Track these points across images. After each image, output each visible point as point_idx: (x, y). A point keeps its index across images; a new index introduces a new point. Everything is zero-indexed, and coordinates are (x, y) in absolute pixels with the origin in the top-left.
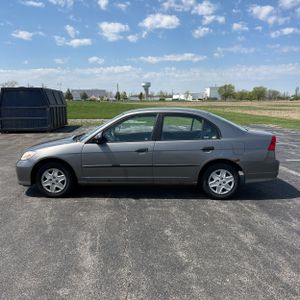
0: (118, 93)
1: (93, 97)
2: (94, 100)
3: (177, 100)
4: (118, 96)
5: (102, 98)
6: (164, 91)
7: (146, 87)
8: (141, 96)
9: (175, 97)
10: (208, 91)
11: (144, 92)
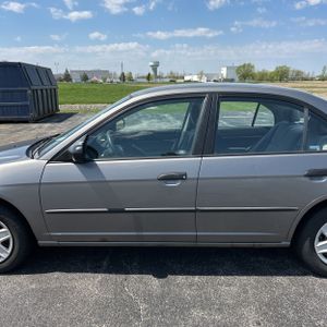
0: (123, 74)
1: (95, 78)
2: (96, 82)
3: (189, 81)
4: (123, 77)
5: (105, 80)
6: (174, 71)
7: (155, 68)
8: (149, 77)
9: (187, 78)
10: (224, 72)
11: (152, 73)
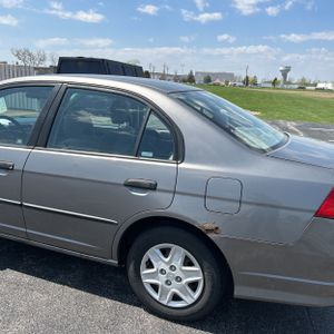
0: (247, 78)
1: (218, 81)
2: (219, 85)
3: (322, 90)
4: (247, 81)
5: (227, 83)
8: (275, 82)
9: (320, 86)
